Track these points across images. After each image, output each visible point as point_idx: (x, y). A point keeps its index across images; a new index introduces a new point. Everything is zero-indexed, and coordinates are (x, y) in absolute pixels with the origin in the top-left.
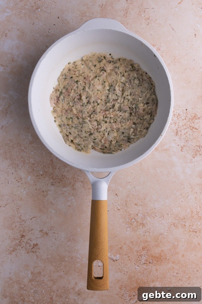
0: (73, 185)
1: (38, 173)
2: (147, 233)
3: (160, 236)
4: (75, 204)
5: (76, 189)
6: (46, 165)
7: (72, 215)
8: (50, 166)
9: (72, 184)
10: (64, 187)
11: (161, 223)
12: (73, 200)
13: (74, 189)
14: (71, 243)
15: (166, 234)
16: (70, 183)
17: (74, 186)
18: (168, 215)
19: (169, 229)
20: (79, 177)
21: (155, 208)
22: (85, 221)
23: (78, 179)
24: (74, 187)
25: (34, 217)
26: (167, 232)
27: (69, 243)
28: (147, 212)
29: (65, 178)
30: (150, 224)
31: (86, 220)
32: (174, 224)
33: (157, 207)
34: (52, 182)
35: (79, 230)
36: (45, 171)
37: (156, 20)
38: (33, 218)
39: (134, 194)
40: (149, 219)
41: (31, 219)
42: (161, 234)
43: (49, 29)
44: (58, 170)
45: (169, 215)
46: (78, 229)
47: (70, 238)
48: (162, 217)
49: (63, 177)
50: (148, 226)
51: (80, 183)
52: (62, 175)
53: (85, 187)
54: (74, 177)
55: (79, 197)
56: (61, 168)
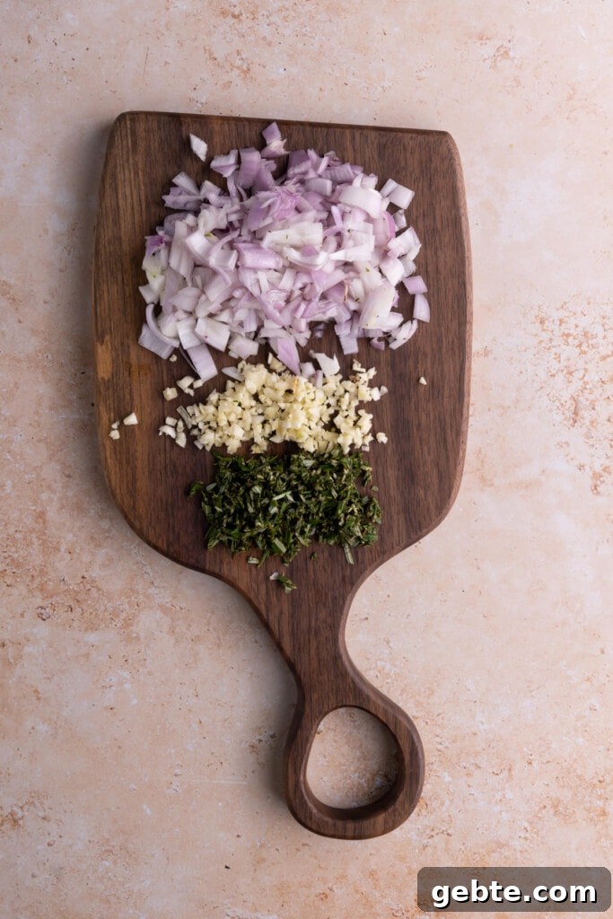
0: (128, 623)
2: (436, 839)
3: (494, 851)
4: (135, 702)
5: (138, 638)
6: (18, 535)
7: (120, 747)
8: (35, 540)
9: (123, 615)
10: (91, 627)
11: (498, 796)
12: (127, 686)
13: (130, 639)
14: (115, 863)
15: (518, 848)
16: (115, 614)
17: (132, 625)
18: (530, 763)
19: (531, 823)
20: (152, 591)
21: (475, 734)
22: (176, 775)
23: (147, 597)
24: (134, 628)
26: (526, 839)
27: (107, 863)
28: (439, 747)
29: (94, 590)
30: (452, 801)
31: (178, 771)
32: (555, 807)
33: (481, 727)
34: (42, 608)
35: (149, 812)
36: (13, 560)
39: (388, 667)
40: (448, 779)
42: (500, 845)
44: (67, 557)
45: (534, 764)
46: (145, 807)
47: (112, 843)
48: (505, 773)
49: (88, 587)
50: (444, 809)
51: (159, 614)
52: (83, 577)
53: (177, 630)
54: (132, 590)
55: (150, 674)
56: (78, 550)
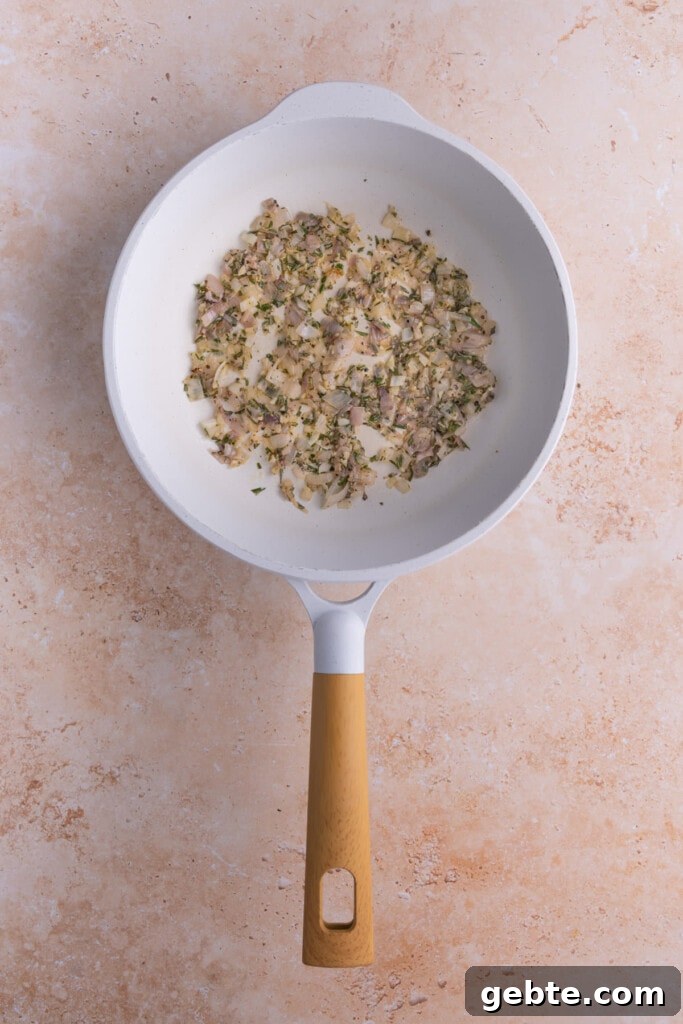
0: (203, 623)
1: (90, 581)
2: (439, 784)
3: (482, 793)
4: (207, 684)
5: (210, 635)
6: (117, 556)
7: (196, 719)
8: (130, 559)
9: (199, 617)
10: (174, 626)
11: (486, 751)
12: (202, 672)
13: (205, 635)
14: (192, 809)
15: (500, 790)
16: (193, 616)
17: (206, 624)
18: (510, 726)
19: (510, 771)
20: (222, 598)
21: (468, 704)
22: (240, 740)
23: (218, 602)
24: (208, 627)
25: (74, 724)
26: (506, 783)
27: (185, 810)
28: (442, 714)
29: (177, 598)
30: (451, 756)
31: (241, 737)
32: (528, 758)
33: (474, 699)
34: (135, 612)
35: (219, 770)
36: (113, 575)
37: (487, 92)
38: (70, 727)
39: (403, 655)
40: (448, 739)
41: (63, 731)
42: (488, 788)
43: (137, 113)
44: (156, 572)
45: (513, 726)
46: (215, 765)
47: (189, 794)
48: (492, 732)
49: (172, 595)
50: (445, 761)
51: (227, 616)
52: (168, 588)
53: (241, 628)
54: (206, 598)
55: (220, 662)
56: (164, 567)
